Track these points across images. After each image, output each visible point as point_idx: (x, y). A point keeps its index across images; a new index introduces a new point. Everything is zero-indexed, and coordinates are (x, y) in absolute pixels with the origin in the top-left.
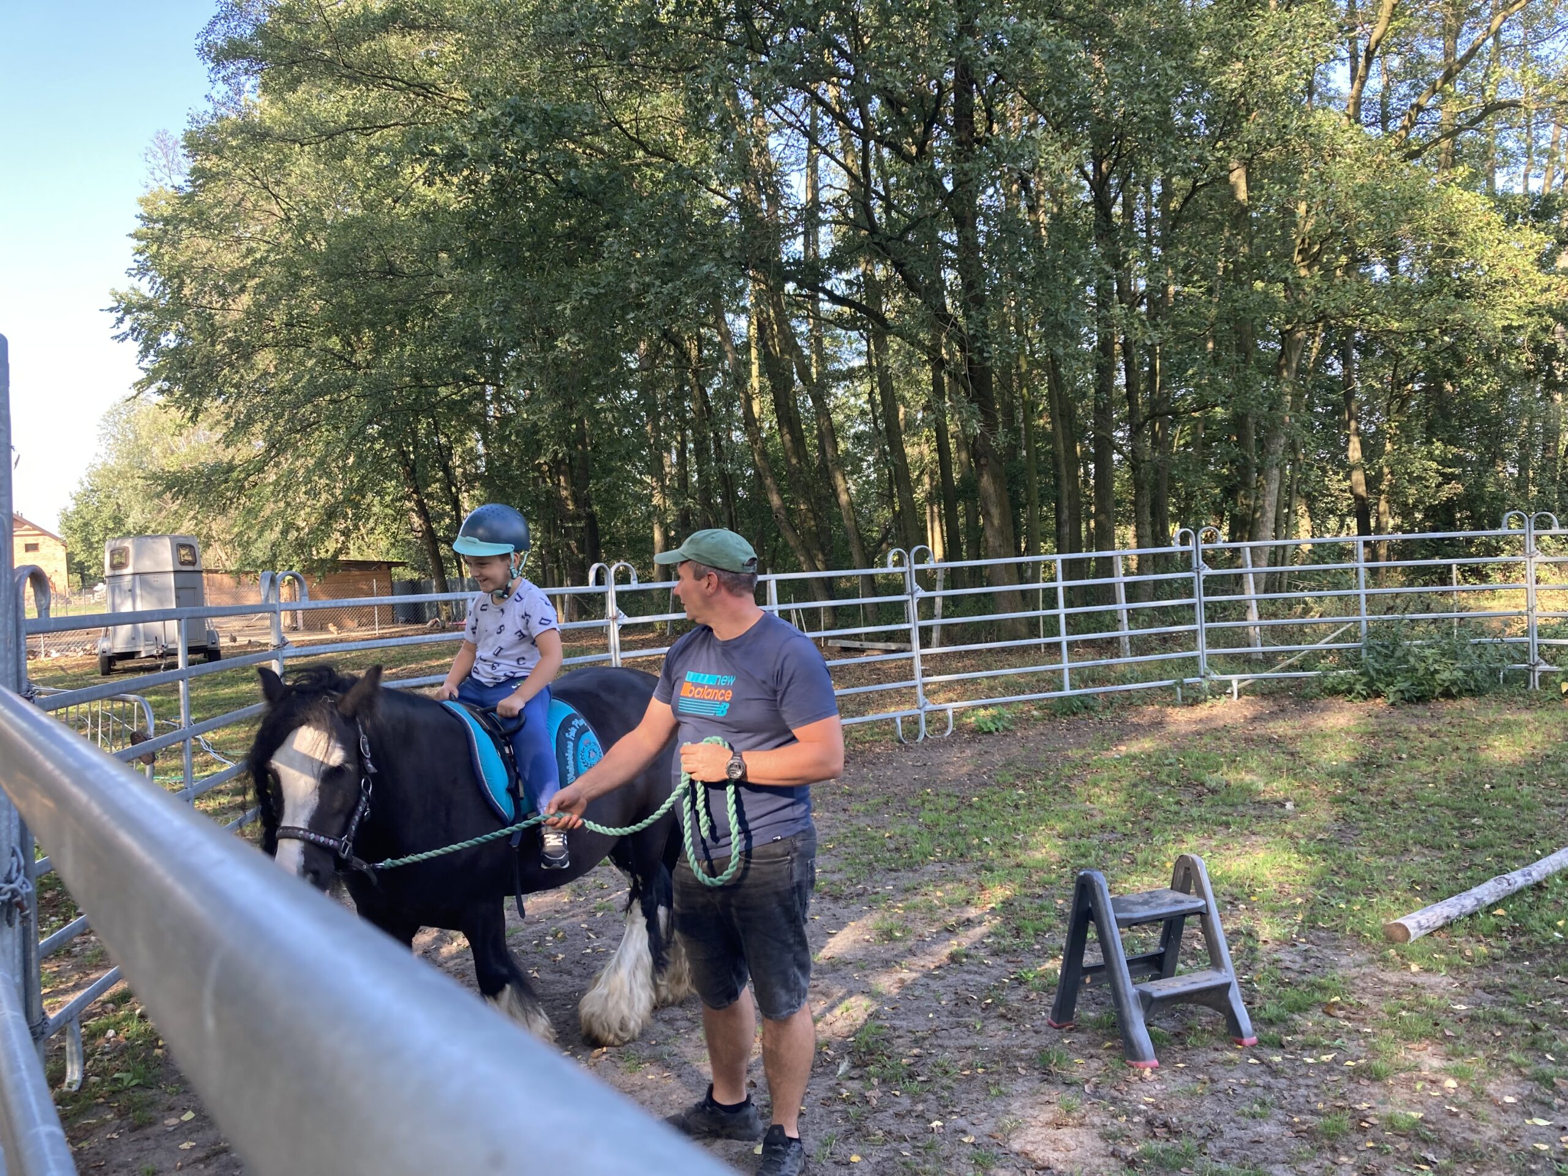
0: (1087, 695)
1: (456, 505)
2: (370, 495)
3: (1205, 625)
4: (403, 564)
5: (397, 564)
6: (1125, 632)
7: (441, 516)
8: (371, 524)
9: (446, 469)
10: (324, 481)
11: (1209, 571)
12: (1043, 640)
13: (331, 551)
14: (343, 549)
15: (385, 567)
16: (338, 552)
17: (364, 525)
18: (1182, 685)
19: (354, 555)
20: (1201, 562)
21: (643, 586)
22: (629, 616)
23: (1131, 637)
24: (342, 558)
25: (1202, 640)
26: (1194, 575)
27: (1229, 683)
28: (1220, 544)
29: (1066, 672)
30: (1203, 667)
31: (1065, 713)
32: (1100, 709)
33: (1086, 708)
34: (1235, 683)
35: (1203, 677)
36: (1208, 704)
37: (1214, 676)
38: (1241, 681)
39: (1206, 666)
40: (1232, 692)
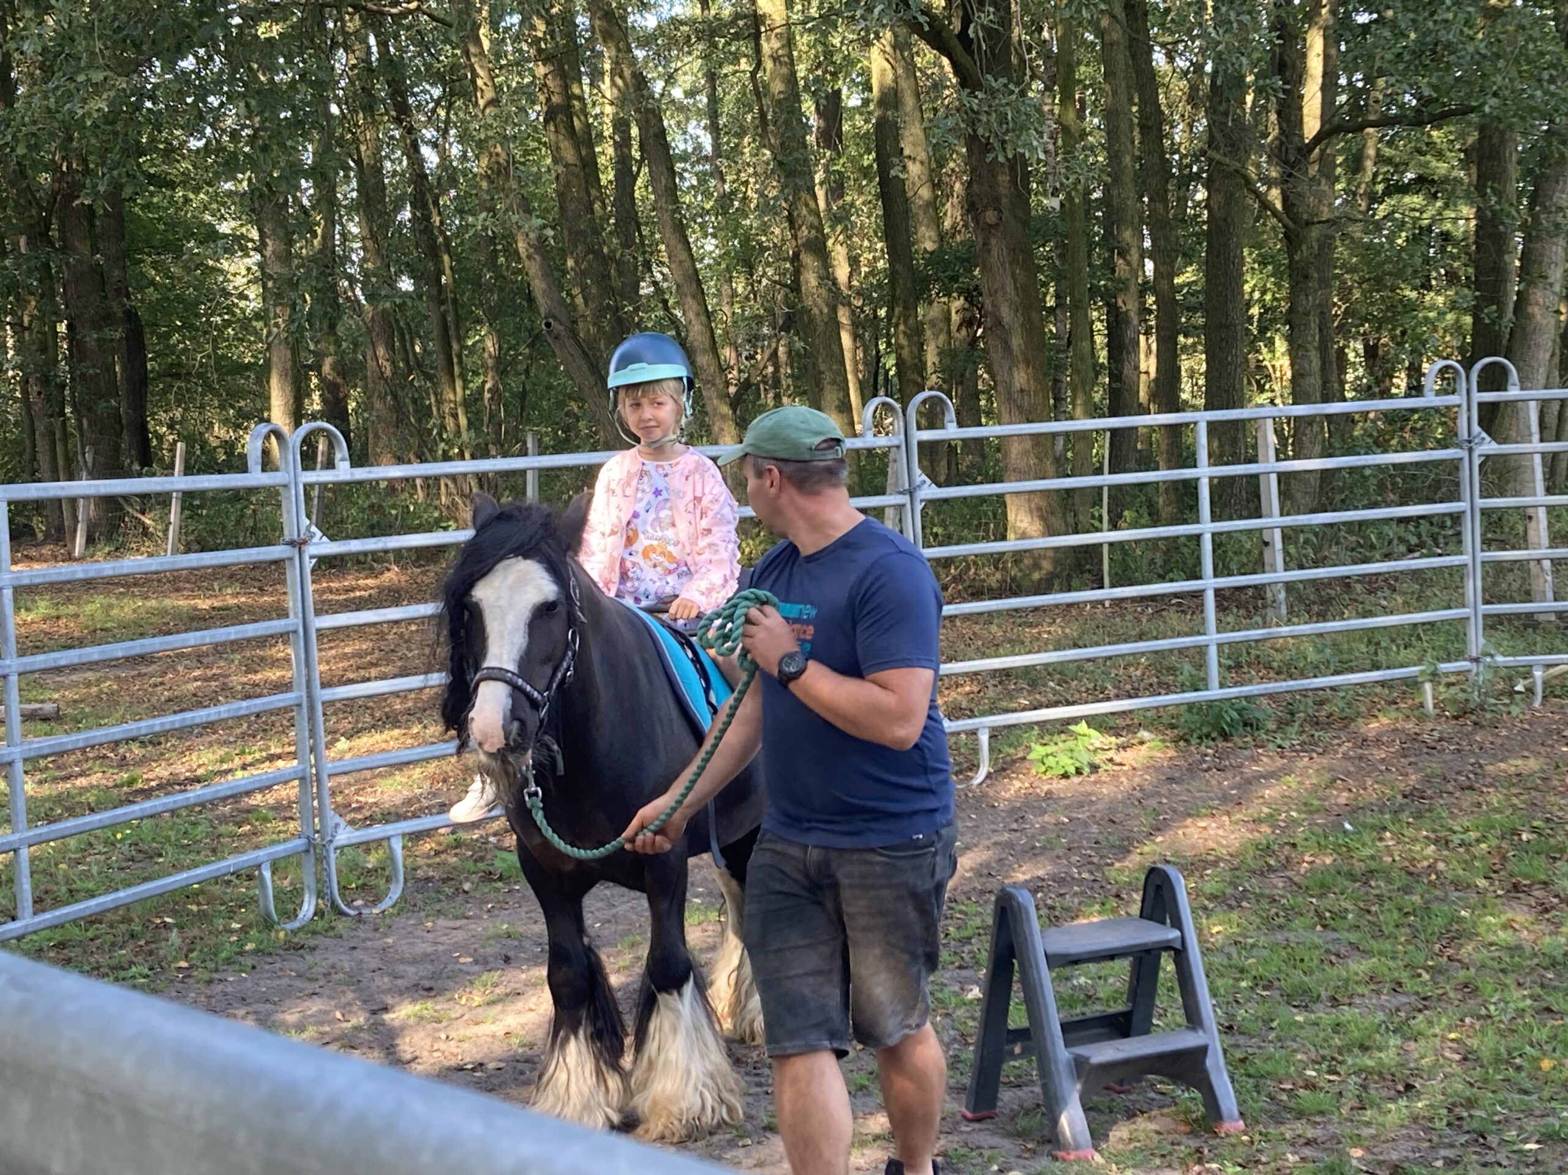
0: (1248, 698)
3: (1481, 556)
6: (1277, 573)
11: (1489, 447)
12: (1108, 593)
18: (1434, 677)
20: (1476, 429)
21: (361, 474)
22: (332, 538)
23: (1289, 586)
25: (1473, 587)
26: (1463, 454)
27: (1527, 674)
28: (1513, 392)
29: (1213, 651)
30: (1476, 640)
31: (1208, 736)
32: (1271, 726)
33: (1245, 724)
34: (1538, 674)
35: (1476, 660)
36: (1488, 716)
37: (1500, 659)
38: (1549, 666)
39: (1482, 641)
40: (1530, 690)
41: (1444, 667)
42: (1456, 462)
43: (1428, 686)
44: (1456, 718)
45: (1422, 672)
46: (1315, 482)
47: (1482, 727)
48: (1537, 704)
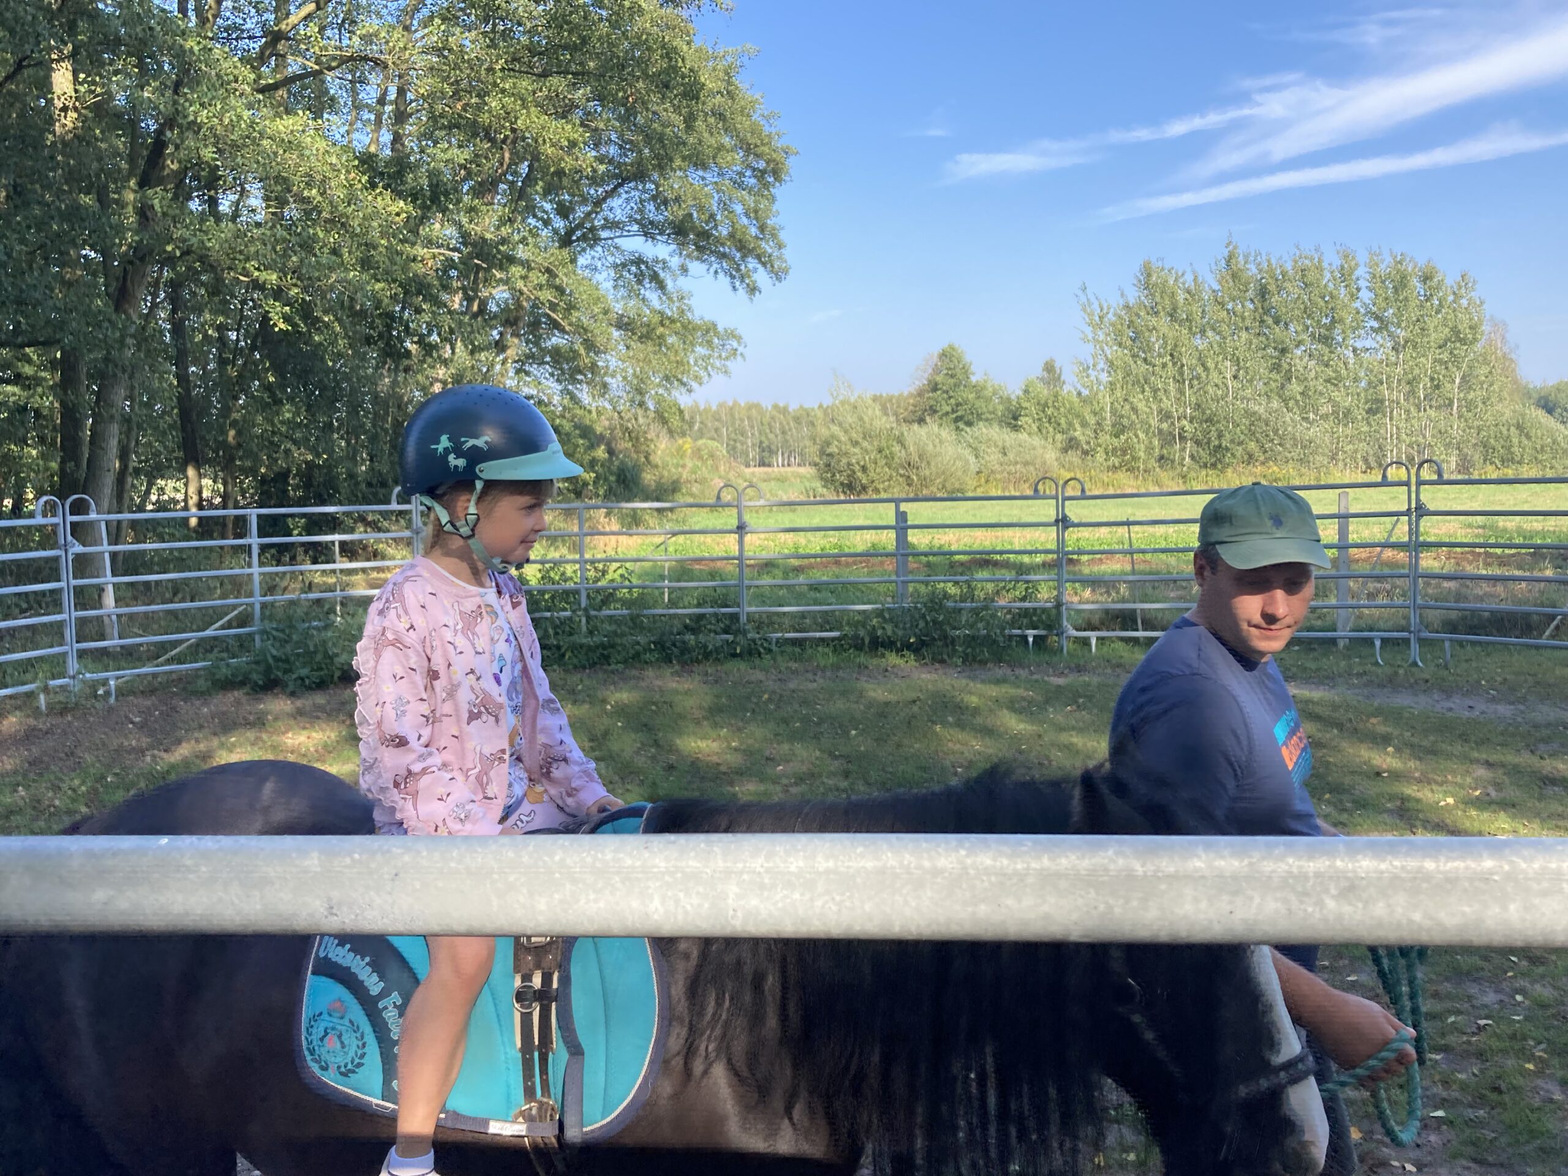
11: (79, 549)
18: (47, 689)
20: (69, 538)
25: (69, 633)
26: (62, 553)
27: (105, 682)
28: (93, 516)
30: (73, 665)
34: (112, 683)
35: (74, 677)
36: (82, 710)
37: (88, 675)
38: (118, 678)
39: (76, 666)
40: (108, 693)
41: (52, 683)
42: (56, 559)
43: (42, 695)
44: (60, 713)
45: (38, 686)
47: (78, 717)
48: (112, 700)
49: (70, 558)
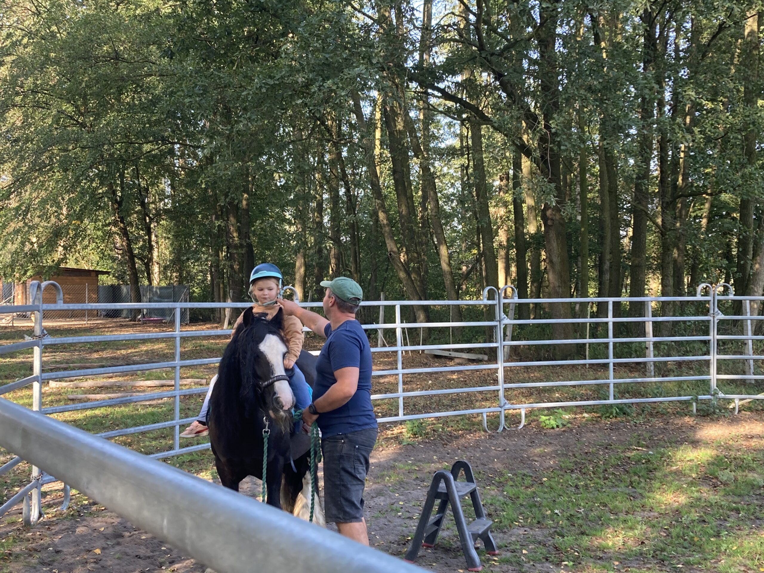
0: (625, 404)
1: (149, 233)
2: (86, 221)
3: (716, 357)
4: (108, 273)
5: (103, 273)
6: (651, 358)
7: (137, 239)
8: (86, 242)
9: (143, 204)
10: (54, 209)
11: (722, 317)
12: (588, 361)
13: (56, 259)
14: (64, 259)
15: (93, 274)
16: (61, 261)
17: (81, 242)
18: (697, 400)
19: (71, 264)
20: (716, 309)
23: (655, 362)
24: (62, 266)
25: (713, 368)
26: (711, 318)
27: (732, 401)
28: (731, 297)
29: (612, 386)
30: (714, 388)
31: (609, 417)
32: (635, 415)
33: (624, 414)
34: (737, 401)
35: (713, 395)
36: (716, 416)
37: (721, 395)
38: (741, 400)
39: (716, 388)
40: (734, 408)
41: (700, 397)
42: (709, 321)
43: (694, 404)
44: (704, 416)
45: (692, 399)
46: (670, 326)
47: (713, 420)
48: (736, 413)
49: (716, 322)
